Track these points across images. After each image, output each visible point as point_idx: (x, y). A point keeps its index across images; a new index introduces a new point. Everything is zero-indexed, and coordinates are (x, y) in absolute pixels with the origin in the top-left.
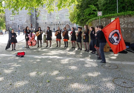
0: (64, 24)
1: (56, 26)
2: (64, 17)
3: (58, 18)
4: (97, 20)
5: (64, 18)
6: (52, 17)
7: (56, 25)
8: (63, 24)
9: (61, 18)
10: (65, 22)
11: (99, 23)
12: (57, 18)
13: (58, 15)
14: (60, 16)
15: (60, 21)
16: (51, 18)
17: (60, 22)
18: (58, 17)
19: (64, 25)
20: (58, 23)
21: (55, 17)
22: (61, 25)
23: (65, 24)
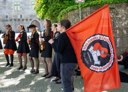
0: (29, 18)
1: (13, 23)
2: (29, 7)
3: (19, 8)
4: (76, 11)
5: (29, 9)
6: (7, 6)
7: (15, 20)
8: (27, 20)
9: (23, 9)
10: (31, 16)
11: (79, 18)
12: (16, 8)
13: (19, 3)
14: (21, 5)
15: (21, 14)
16: (5, 8)
17: (21, 16)
18: (19, 6)
19: (29, 21)
20: (19, 17)
21: (12, 7)
22: (23, 20)
23: (31, 20)
